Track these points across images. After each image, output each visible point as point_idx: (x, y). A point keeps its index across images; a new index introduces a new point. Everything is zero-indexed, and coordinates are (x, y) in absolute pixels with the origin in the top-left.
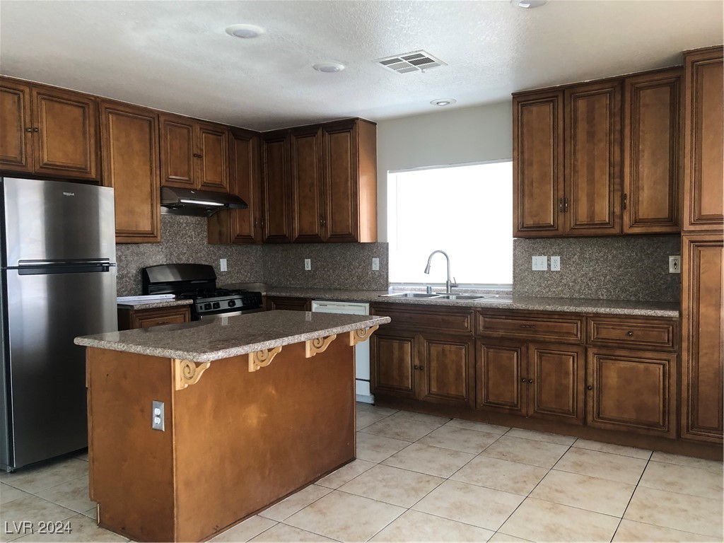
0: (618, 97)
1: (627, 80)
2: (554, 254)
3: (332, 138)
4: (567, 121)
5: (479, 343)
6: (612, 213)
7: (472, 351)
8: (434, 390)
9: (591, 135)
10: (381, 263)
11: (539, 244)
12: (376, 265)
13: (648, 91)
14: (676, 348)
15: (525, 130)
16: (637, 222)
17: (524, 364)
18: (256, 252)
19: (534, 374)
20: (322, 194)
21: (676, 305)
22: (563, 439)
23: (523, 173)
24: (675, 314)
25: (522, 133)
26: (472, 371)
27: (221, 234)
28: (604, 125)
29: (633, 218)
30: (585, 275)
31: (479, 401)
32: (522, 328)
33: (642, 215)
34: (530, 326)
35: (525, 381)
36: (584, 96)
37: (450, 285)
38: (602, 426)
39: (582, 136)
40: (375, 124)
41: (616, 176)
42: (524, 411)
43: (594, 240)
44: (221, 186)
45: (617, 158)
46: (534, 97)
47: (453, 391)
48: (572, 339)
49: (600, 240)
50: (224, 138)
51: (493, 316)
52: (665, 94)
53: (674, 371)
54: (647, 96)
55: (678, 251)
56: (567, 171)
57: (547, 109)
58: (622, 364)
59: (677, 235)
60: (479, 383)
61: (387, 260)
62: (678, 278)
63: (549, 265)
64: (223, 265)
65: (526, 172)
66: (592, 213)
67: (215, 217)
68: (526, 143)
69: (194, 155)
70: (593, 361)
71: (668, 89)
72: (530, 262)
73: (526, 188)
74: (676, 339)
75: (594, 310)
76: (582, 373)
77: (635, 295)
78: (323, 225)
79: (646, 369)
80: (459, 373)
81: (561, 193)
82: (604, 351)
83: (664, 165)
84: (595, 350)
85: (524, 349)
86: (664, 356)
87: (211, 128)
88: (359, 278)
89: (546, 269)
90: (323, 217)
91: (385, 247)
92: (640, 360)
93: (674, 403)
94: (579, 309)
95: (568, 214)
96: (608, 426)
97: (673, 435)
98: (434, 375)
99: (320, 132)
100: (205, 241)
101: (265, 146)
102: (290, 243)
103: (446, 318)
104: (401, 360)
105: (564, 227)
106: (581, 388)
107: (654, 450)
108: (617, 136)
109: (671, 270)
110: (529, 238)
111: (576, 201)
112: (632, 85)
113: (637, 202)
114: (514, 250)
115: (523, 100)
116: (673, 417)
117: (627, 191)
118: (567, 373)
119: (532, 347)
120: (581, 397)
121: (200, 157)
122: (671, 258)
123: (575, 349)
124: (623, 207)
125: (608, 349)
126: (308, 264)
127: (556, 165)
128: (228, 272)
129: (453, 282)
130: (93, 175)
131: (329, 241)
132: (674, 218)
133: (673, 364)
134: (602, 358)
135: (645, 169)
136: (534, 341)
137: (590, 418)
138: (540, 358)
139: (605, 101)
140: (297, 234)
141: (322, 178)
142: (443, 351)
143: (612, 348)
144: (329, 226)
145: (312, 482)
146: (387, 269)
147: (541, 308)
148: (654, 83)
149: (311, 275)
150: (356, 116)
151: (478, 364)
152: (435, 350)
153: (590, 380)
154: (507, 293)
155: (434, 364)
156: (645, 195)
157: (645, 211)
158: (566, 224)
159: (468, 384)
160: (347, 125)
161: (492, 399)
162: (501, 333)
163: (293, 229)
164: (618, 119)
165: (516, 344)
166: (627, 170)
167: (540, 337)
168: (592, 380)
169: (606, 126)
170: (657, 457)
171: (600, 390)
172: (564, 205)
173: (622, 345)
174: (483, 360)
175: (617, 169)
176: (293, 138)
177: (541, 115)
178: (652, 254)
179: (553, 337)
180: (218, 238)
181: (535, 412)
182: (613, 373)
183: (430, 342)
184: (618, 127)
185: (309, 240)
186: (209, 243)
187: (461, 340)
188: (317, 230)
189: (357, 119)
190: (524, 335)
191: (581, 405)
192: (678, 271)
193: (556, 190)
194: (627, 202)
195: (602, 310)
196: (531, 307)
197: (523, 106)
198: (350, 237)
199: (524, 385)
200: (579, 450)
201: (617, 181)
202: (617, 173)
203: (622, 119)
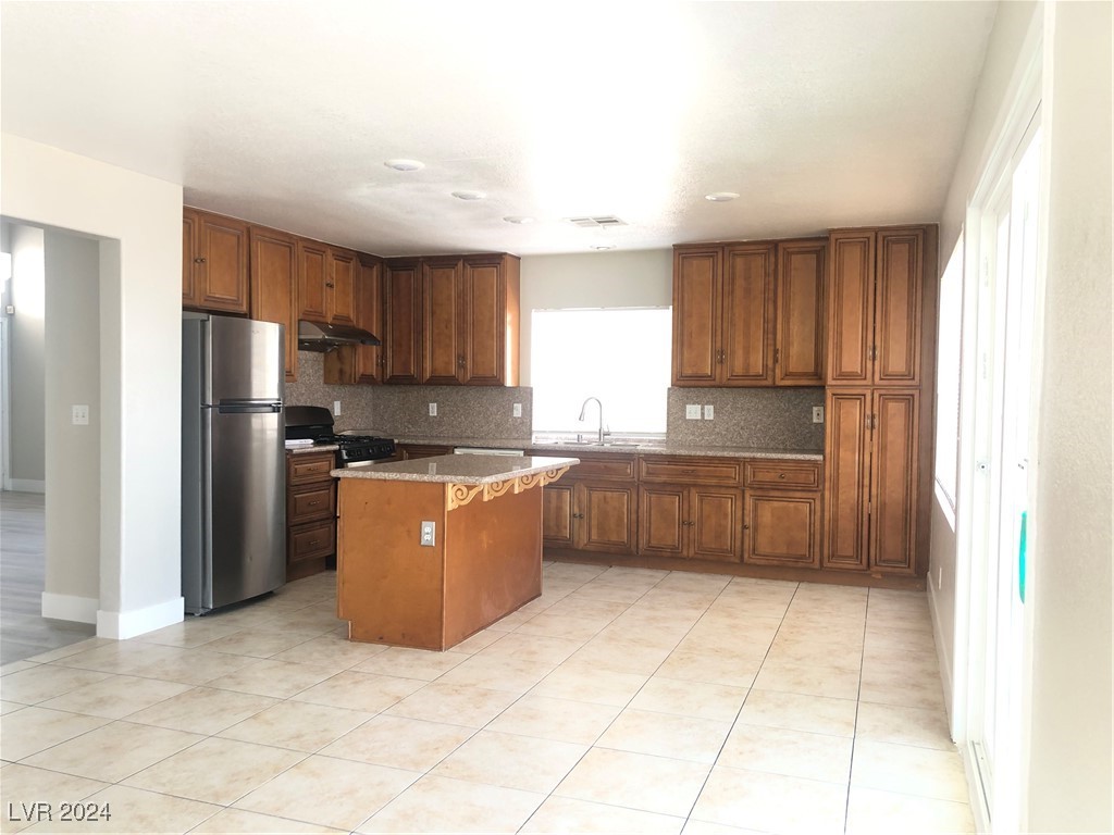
0: (772, 259)
1: (780, 245)
2: (708, 403)
3: (475, 274)
4: (726, 277)
5: (641, 489)
6: (765, 366)
7: (634, 496)
8: (594, 537)
9: (748, 291)
10: (523, 409)
11: (693, 393)
12: (518, 411)
13: (799, 256)
14: (821, 487)
15: (685, 283)
16: (787, 375)
17: (686, 507)
18: (367, 393)
19: (695, 518)
20: (462, 332)
21: (821, 451)
22: (722, 577)
23: (682, 323)
24: (820, 457)
25: (682, 285)
26: (634, 517)
27: (341, 372)
28: (759, 285)
29: (784, 372)
30: (737, 424)
31: (640, 546)
32: (685, 473)
33: (791, 369)
34: (693, 471)
35: (686, 523)
36: (742, 255)
37: (603, 434)
38: (758, 562)
39: (739, 293)
40: (519, 258)
41: (770, 332)
42: (685, 553)
43: (747, 391)
44: (348, 319)
45: (771, 316)
46: (695, 250)
47: (614, 538)
48: (731, 483)
49: (753, 391)
50: (352, 265)
51: (656, 462)
52: (812, 260)
53: (818, 508)
54: (796, 260)
55: (822, 402)
56: (725, 325)
57: (708, 263)
58: (776, 504)
59: (823, 388)
60: (640, 529)
61: (531, 406)
62: (822, 426)
63: (703, 414)
64: (337, 410)
65: (686, 323)
66: (747, 366)
67: (335, 354)
68: (686, 295)
69: (327, 285)
70: (749, 502)
71: (815, 256)
72: (684, 411)
73: (685, 338)
74: (821, 480)
75: (752, 455)
76: (739, 514)
77: (783, 443)
78: (462, 367)
79: (796, 508)
80: (620, 519)
81: (719, 344)
82: (759, 493)
83: (812, 324)
84: (752, 492)
85: (685, 493)
86: (810, 495)
87: (342, 254)
88: (498, 425)
89: (700, 418)
90: (462, 357)
91: (529, 392)
92: (790, 500)
93: (818, 537)
94: (737, 455)
95: (724, 366)
96: (763, 562)
97: (817, 565)
98: (594, 522)
99: (460, 264)
100: (322, 381)
101: (389, 273)
102: (418, 384)
103: (609, 465)
104: (559, 509)
105: (721, 378)
106: (739, 527)
107: (800, 581)
108: (771, 295)
109: (815, 421)
110: (683, 387)
111: (733, 353)
112: (784, 249)
113: (787, 357)
114: (668, 398)
115: (685, 254)
116: (817, 549)
117: (779, 346)
118: (726, 515)
119: (693, 491)
120: (739, 536)
121: (332, 286)
122: (815, 409)
123: (733, 491)
124: (776, 361)
125: (764, 491)
126: (433, 410)
127: (714, 318)
128: (341, 417)
129: (606, 430)
130: (244, 309)
131: (469, 384)
132: (818, 373)
133: (818, 502)
134: (758, 499)
135: (795, 328)
136: (695, 485)
137: (746, 556)
138: (701, 501)
139: (760, 261)
140: (428, 375)
141: (462, 315)
142: (605, 498)
143: (768, 489)
144: (469, 367)
145: (516, 609)
146: (531, 416)
147: (703, 454)
148: (802, 249)
149: (439, 421)
150: (503, 251)
151: (641, 508)
152: (596, 496)
153: (747, 519)
154: (660, 442)
155: (595, 512)
156: (795, 350)
157: (795, 365)
158: (723, 374)
159: (629, 531)
160: (494, 260)
161: (653, 543)
162: (663, 479)
163: (423, 370)
164: (772, 278)
165: (679, 489)
166: (779, 326)
167: (700, 481)
168: (749, 521)
169: (761, 285)
170: (803, 585)
171: (756, 529)
172: (720, 356)
173: (775, 487)
174: (644, 506)
175: (770, 325)
176: (426, 268)
177: (701, 268)
178: (798, 404)
179: (714, 481)
180: (337, 377)
181: (696, 553)
182: (767, 512)
183: (590, 489)
184: (772, 287)
185: (441, 381)
186: (325, 383)
187: (624, 487)
188: (453, 370)
189: (505, 254)
190: (686, 480)
191: (738, 544)
192: (822, 421)
193: (714, 341)
194: (779, 355)
195: (758, 455)
196: (693, 453)
197: (683, 258)
198: (496, 381)
199: (685, 527)
200: (737, 584)
201: (770, 336)
202: (771, 329)
203: (776, 279)
